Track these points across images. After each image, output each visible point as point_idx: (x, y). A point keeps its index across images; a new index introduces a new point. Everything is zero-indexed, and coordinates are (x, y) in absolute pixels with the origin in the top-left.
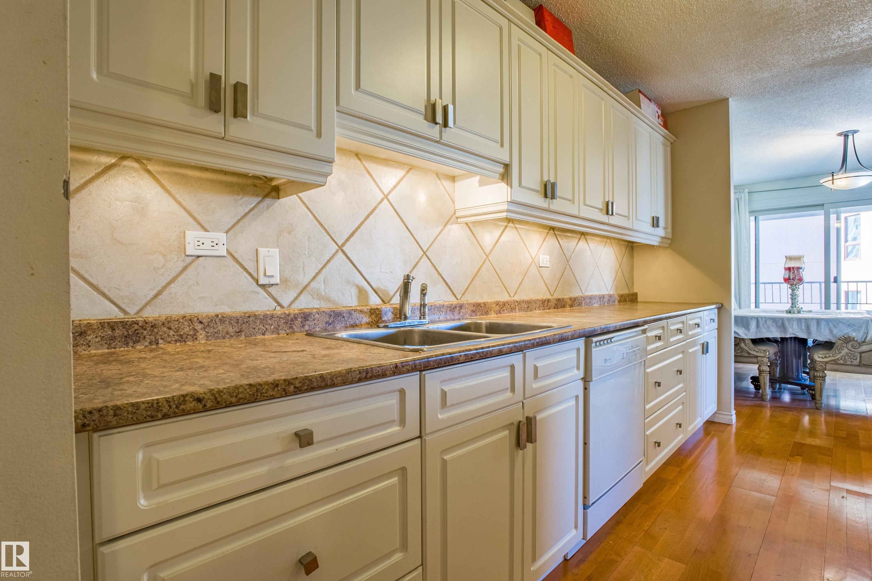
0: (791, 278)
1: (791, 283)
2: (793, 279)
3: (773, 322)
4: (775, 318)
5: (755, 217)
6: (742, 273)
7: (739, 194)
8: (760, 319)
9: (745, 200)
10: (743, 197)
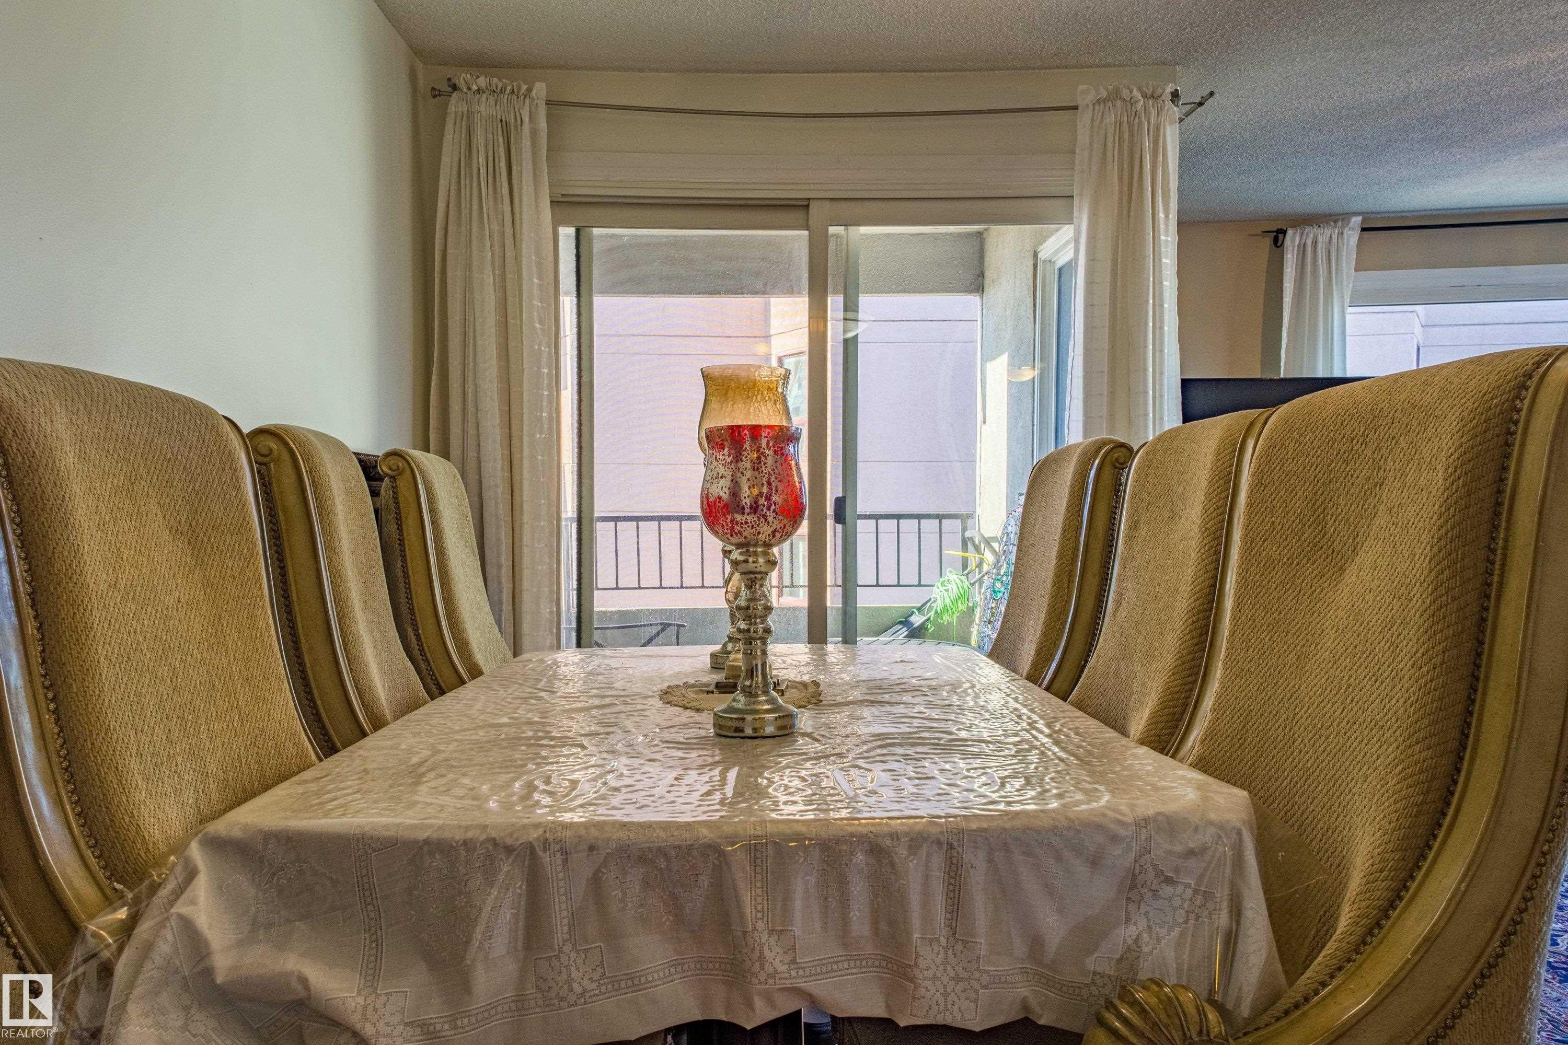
0: (746, 494)
1: (748, 532)
2: (755, 508)
3: (647, 884)
4: (661, 851)
5: (578, 231)
6: (526, 475)
7: (509, 101)
8: (550, 863)
9: (534, 133)
10: (526, 119)
